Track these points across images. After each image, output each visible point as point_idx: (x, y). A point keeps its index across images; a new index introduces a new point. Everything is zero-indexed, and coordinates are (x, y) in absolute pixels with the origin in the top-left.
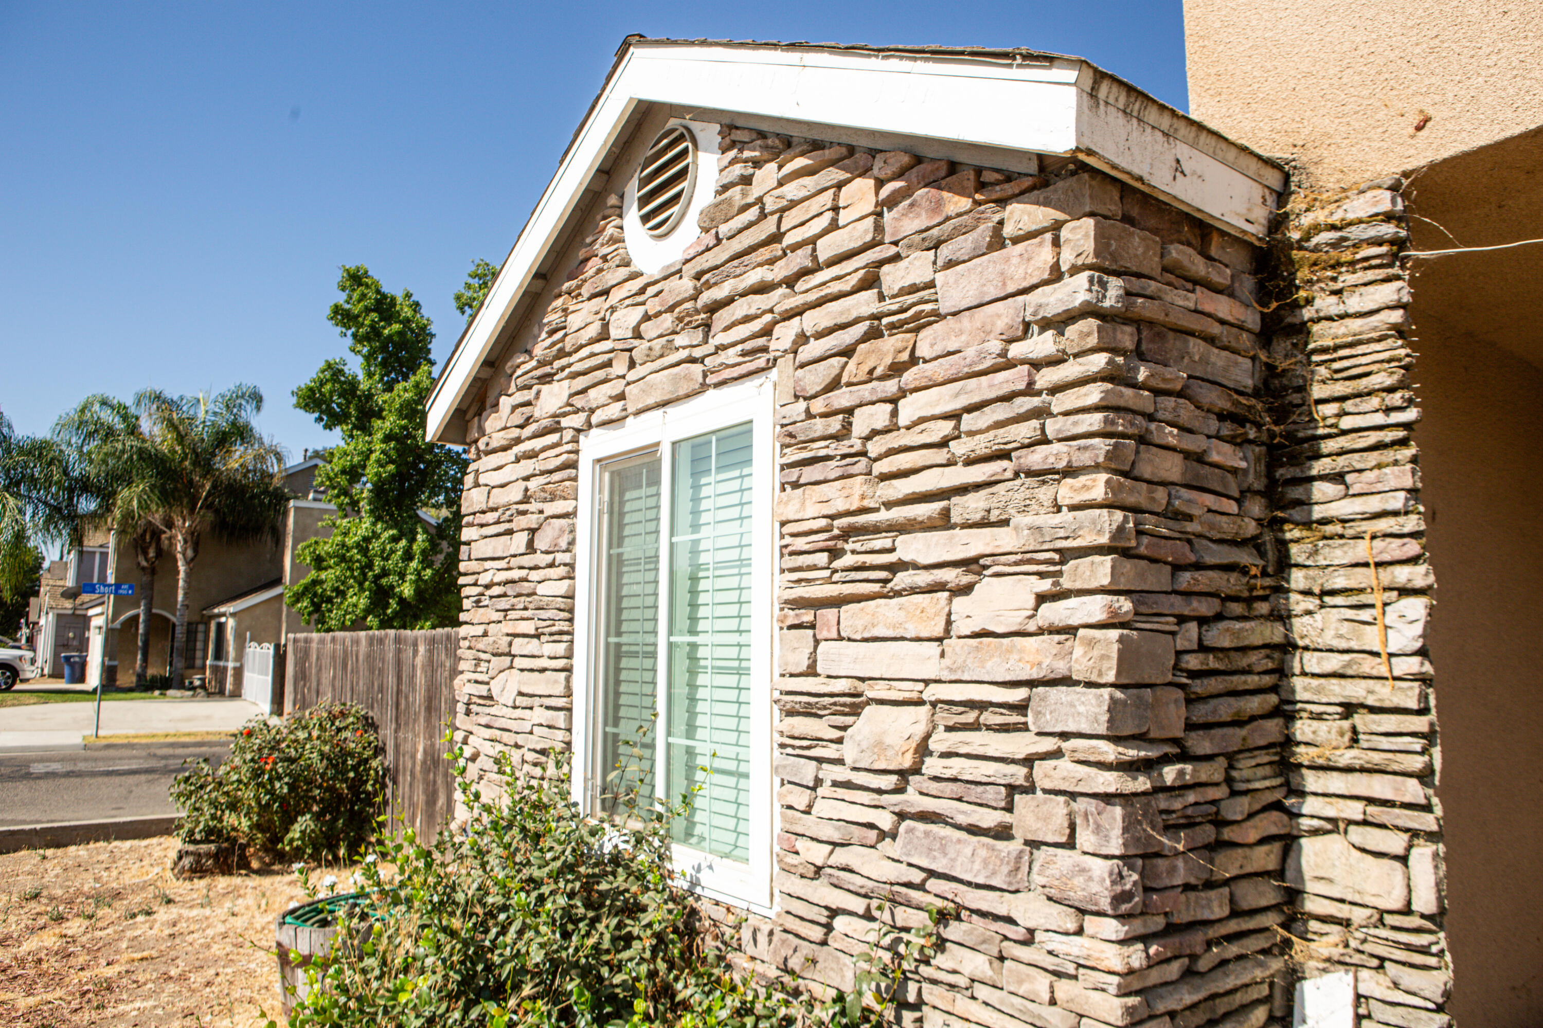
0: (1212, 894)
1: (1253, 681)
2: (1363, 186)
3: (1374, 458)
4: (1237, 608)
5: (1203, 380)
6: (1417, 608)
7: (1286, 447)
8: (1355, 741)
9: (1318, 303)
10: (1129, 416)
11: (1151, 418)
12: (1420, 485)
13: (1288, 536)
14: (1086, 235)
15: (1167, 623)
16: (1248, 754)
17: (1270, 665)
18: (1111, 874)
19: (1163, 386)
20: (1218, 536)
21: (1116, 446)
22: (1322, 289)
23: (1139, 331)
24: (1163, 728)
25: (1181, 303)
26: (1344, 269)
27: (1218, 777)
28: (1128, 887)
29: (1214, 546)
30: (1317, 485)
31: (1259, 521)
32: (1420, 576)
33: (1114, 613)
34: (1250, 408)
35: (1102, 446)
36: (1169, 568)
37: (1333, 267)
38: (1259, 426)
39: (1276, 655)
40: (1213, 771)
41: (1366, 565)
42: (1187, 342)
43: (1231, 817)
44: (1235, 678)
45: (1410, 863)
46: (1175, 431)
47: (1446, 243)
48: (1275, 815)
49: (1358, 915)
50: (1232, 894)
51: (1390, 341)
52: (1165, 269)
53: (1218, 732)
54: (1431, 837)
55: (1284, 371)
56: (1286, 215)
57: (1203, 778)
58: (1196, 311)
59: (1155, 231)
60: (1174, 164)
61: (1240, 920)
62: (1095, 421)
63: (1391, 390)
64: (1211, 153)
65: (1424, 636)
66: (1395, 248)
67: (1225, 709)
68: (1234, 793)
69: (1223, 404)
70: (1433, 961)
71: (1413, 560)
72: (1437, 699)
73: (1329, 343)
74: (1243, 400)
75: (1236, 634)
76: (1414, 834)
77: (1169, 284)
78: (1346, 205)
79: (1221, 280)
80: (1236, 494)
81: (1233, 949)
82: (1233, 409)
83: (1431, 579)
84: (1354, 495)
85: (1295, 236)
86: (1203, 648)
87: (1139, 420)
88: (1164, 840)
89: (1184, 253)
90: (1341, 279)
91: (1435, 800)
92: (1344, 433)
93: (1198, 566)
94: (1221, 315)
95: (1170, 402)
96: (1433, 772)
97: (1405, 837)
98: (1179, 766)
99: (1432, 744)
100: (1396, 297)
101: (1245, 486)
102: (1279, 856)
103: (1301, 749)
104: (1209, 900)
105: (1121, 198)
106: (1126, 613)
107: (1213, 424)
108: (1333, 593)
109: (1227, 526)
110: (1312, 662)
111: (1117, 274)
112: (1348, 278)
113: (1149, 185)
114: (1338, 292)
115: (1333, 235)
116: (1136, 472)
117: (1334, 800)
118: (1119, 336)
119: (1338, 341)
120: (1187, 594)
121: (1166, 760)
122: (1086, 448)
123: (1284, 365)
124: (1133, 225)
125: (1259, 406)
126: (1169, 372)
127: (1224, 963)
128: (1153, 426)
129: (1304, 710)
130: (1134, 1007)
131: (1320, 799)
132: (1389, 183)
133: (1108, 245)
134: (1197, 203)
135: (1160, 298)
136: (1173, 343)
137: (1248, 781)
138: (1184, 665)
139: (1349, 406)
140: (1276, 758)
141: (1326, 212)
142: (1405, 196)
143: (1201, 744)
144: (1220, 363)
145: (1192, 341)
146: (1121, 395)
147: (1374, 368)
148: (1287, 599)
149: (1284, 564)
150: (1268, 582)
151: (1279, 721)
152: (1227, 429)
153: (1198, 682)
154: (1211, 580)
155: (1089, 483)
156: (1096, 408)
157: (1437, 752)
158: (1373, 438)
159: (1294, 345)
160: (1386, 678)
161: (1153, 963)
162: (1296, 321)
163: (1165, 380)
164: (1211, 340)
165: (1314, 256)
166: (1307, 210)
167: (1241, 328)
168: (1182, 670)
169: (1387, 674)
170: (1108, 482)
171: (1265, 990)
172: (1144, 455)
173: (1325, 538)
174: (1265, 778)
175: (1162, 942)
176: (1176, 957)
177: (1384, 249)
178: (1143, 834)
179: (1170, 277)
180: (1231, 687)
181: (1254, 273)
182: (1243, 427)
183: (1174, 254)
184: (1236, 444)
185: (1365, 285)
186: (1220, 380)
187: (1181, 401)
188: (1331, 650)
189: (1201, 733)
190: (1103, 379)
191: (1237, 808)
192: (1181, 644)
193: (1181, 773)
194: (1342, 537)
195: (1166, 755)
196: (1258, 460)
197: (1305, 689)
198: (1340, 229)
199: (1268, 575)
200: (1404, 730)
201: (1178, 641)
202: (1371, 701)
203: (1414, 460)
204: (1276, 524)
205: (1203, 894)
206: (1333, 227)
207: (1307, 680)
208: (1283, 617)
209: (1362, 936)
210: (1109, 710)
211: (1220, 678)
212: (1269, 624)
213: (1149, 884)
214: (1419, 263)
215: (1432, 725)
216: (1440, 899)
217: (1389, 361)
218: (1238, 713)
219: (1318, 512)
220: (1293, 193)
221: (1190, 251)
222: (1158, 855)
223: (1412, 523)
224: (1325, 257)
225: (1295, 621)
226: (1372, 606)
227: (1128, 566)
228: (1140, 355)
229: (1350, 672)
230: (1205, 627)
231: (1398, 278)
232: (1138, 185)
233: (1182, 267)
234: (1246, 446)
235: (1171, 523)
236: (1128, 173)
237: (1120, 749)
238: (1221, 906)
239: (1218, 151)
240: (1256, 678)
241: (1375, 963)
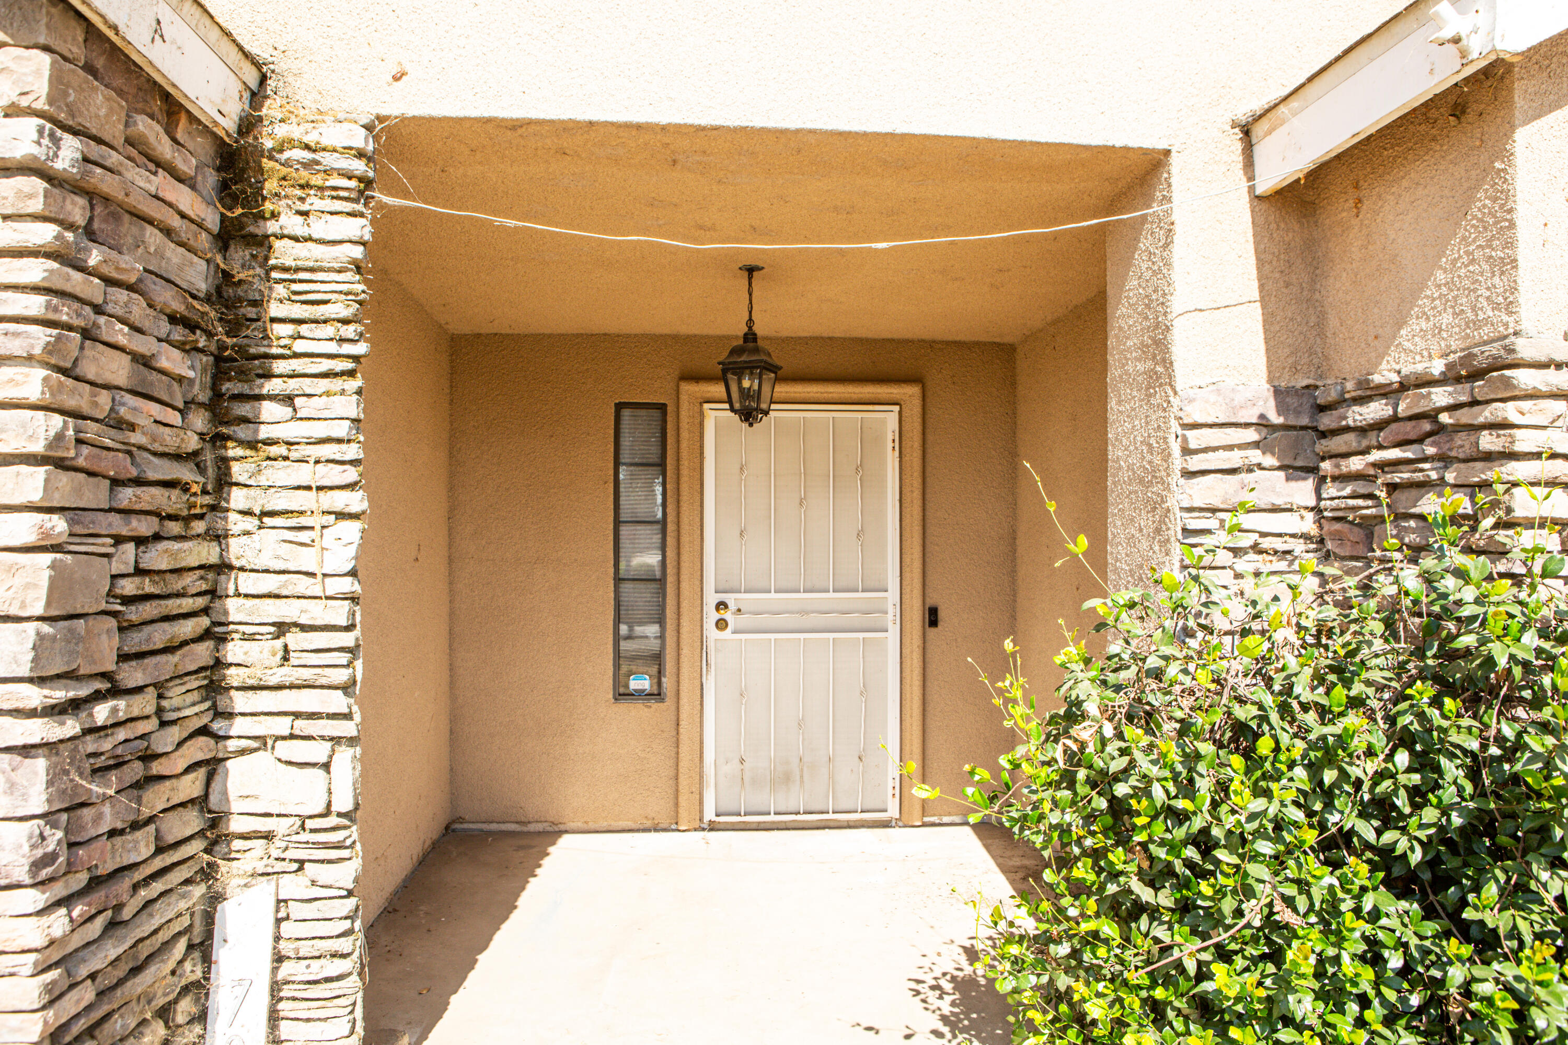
0: (139, 834)
1: (187, 604)
2: (341, 116)
3: (324, 384)
4: (175, 528)
5: (157, 275)
6: (352, 530)
7: (236, 360)
8: (286, 659)
9: (283, 219)
10: (76, 305)
11: (98, 310)
12: (362, 416)
13: (231, 453)
14: (38, 72)
15: (103, 545)
16: (178, 681)
17: (204, 587)
18: (30, 838)
19: (115, 275)
20: (161, 449)
21: (59, 338)
22: (290, 207)
23: (92, 208)
24: (95, 663)
25: (142, 184)
26: (312, 192)
27: (150, 709)
28: (51, 848)
29: (155, 460)
30: (266, 404)
31: (201, 434)
32: (356, 501)
33: (46, 535)
34: (204, 314)
35: (40, 336)
36: (108, 482)
37: (302, 187)
38: (210, 335)
39: (211, 576)
40: (145, 704)
41: (309, 488)
42: (143, 229)
43: (161, 750)
44: (170, 602)
45: (332, 769)
46: (126, 329)
47: (406, 195)
48: (202, 740)
49: (280, 826)
50: (157, 830)
51: (349, 274)
52: (129, 141)
53: (151, 661)
54: (352, 741)
55: (240, 281)
56: (260, 119)
57: (136, 712)
58: (156, 197)
59: (120, 93)
60: (154, 24)
61: (165, 855)
62: (35, 305)
63: (345, 322)
64: (193, 25)
65: (356, 558)
66: (362, 185)
67: (160, 635)
68: (163, 724)
69: (177, 306)
70: (345, 853)
71: (351, 486)
72: (362, 615)
73: (289, 262)
74: (196, 303)
75: (174, 555)
76: (336, 740)
77: (129, 158)
78: (322, 128)
79: (188, 171)
80: (181, 405)
81: (158, 887)
82: (186, 313)
83: (365, 505)
84: (301, 419)
85: (268, 144)
86: (139, 572)
87: (88, 310)
88: (94, 787)
89: (151, 128)
90: (309, 201)
91: (355, 708)
92: (296, 355)
93: (139, 482)
94: (182, 207)
95: (122, 295)
96: (355, 682)
97: (329, 745)
98: (111, 703)
99: (355, 658)
100: (359, 233)
101: (189, 397)
102: (204, 782)
103: (232, 671)
104: (136, 842)
105: (85, 41)
106: (60, 534)
107: (164, 327)
108: (272, 514)
109: (170, 440)
110: (247, 582)
111: (75, 133)
112: (315, 203)
113: (124, 39)
114: (305, 214)
115: (307, 155)
116: (79, 371)
117: (262, 718)
118: (69, 206)
119: (300, 263)
120: (126, 512)
121: (97, 697)
122: (16, 334)
123: (242, 276)
124: (96, 79)
125: (213, 314)
126: (126, 261)
127: (149, 903)
128: (102, 320)
129: (236, 632)
130: (54, 983)
131: (249, 718)
132: (365, 121)
133: (66, 94)
134: (174, 76)
135: (120, 174)
136: (128, 226)
137: (179, 709)
138: (118, 591)
139: (304, 329)
140: (206, 682)
141: (302, 128)
142: (376, 138)
143: (132, 675)
144: (175, 260)
145: (149, 229)
146: (68, 279)
147: (333, 297)
148: (226, 519)
149: (224, 482)
150: (207, 500)
151: (209, 644)
152: (178, 334)
153: (133, 608)
154: (152, 497)
155: (19, 378)
156: (36, 289)
157: (359, 664)
158: (325, 365)
159: (253, 256)
160: (320, 598)
161: (77, 925)
162: (259, 232)
163: (118, 269)
164: (168, 232)
165: (284, 171)
166: (282, 121)
167: (200, 226)
168: (115, 597)
169: (321, 594)
170: (45, 379)
171: (186, 921)
172: (88, 352)
173: (269, 458)
174: (194, 704)
175: (87, 900)
176: (100, 912)
177: (353, 184)
178: (70, 785)
179: (134, 153)
180: (165, 612)
181: (219, 170)
182: (194, 333)
183: (141, 127)
184: (184, 351)
185: (332, 213)
186: (173, 278)
187: (135, 296)
188: (267, 571)
189: (134, 663)
190: (48, 255)
191: (166, 740)
192: (117, 567)
193: (115, 710)
194: (286, 458)
195: (97, 692)
196: (204, 370)
197: (238, 610)
198: (315, 151)
199: (208, 493)
200: (333, 646)
201: (114, 564)
202: (303, 620)
203: (359, 392)
204: (219, 440)
205: (129, 837)
206: (307, 147)
207: (241, 600)
208: (219, 537)
209: (284, 844)
210: (34, 648)
211: (155, 603)
212: (206, 544)
213: (73, 839)
214: (381, 206)
215: (357, 639)
216: (356, 797)
217: (347, 294)
218: (171, 640)
219: (264, 432)
220: (267, 97)
221: (158, 128)
222: (83, 805)
223: (352, 451)
224: (294, 175)
225: (232, 541)
226: (312, 528)
227: (64, 479)
228: (90, 234)
229: (285, 592)
230: (142, 548)
231: (362, 215)
232: (110, 34)
233: (146, 143)
234: (193, 353)
235: (113, 432)
236: (102, 16)
237: (46, 692)
238: (147, 846)
239: (201, 26)
240: (191, 600)
241: (295, 866)
